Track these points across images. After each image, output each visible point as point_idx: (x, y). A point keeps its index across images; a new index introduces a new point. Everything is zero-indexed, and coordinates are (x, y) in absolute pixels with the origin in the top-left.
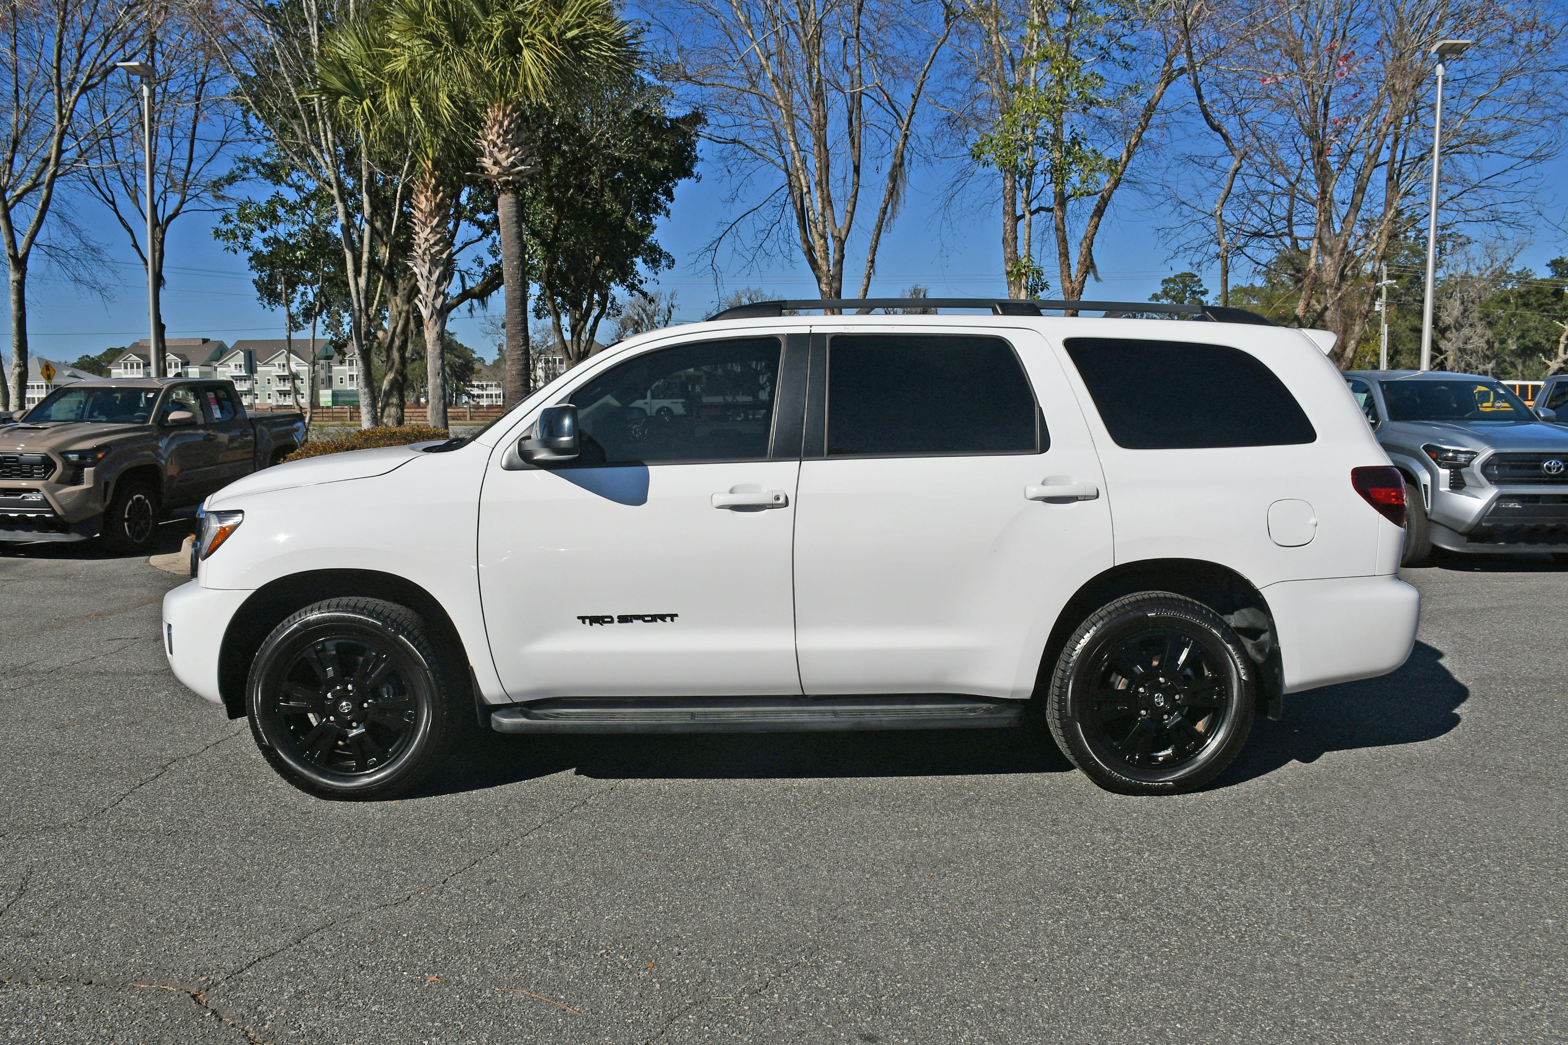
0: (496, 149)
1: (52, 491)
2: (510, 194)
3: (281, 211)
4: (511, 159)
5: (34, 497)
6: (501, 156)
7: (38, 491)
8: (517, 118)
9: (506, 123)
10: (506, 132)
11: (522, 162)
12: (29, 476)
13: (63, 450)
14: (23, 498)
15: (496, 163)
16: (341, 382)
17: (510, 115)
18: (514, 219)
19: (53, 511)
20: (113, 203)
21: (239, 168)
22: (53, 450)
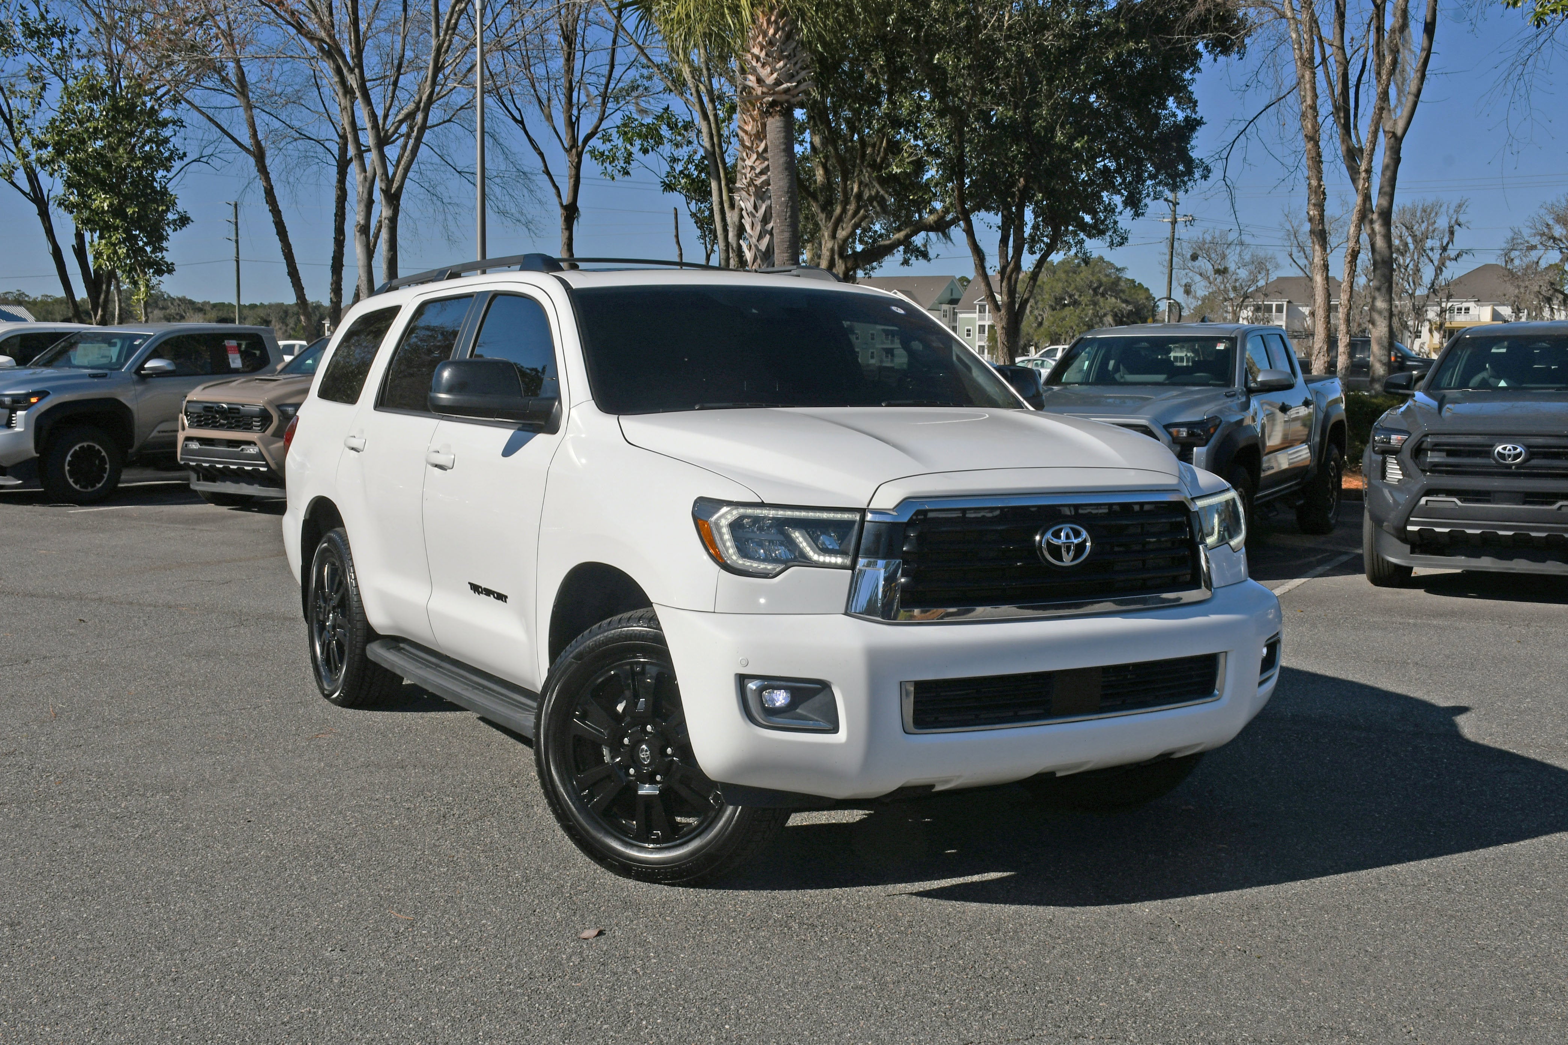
0: (759, 64)
1: (266, 444)
2: (777, 117)
3: (665, 131)
4: (775, 75)
5: (252, 450)
6: (764, 72)
7: (255, 444)
8: (784, 25)
9: (771, 31)
10: (771, 43)
11: (791, 78)
12: (248, 427)
13: (281, 402)
14: (242, 450)
15: (759, 81)
16: (968, 335)
17: (776, 22)
18: (783, 147)
19: (267, 465)
20: (521, 122)
21: (642, 76)
22: (270, 402)
